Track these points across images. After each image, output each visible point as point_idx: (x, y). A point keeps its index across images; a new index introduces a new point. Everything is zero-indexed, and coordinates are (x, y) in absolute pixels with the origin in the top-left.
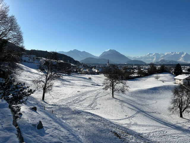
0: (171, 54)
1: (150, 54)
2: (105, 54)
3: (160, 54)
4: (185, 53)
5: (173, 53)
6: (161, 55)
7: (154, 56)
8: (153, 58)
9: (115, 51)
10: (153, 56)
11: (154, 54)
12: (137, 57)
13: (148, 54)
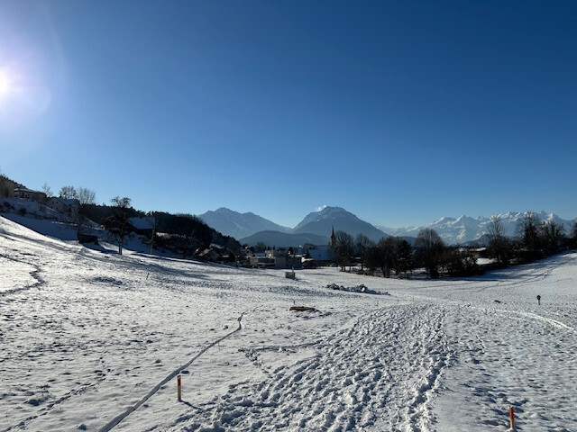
0: (508, 218)
1: (447, 219)
2: (312, 222)
3: (477, 218)
4: (551, 215)
5: (513, 214)
6: (479, 222)
7: (459, 223)
8: (457, 232)
9: (342, 211)
10: (456, 225)
11: (458, 220)
12: (409, 228)
13: (442, 219)
